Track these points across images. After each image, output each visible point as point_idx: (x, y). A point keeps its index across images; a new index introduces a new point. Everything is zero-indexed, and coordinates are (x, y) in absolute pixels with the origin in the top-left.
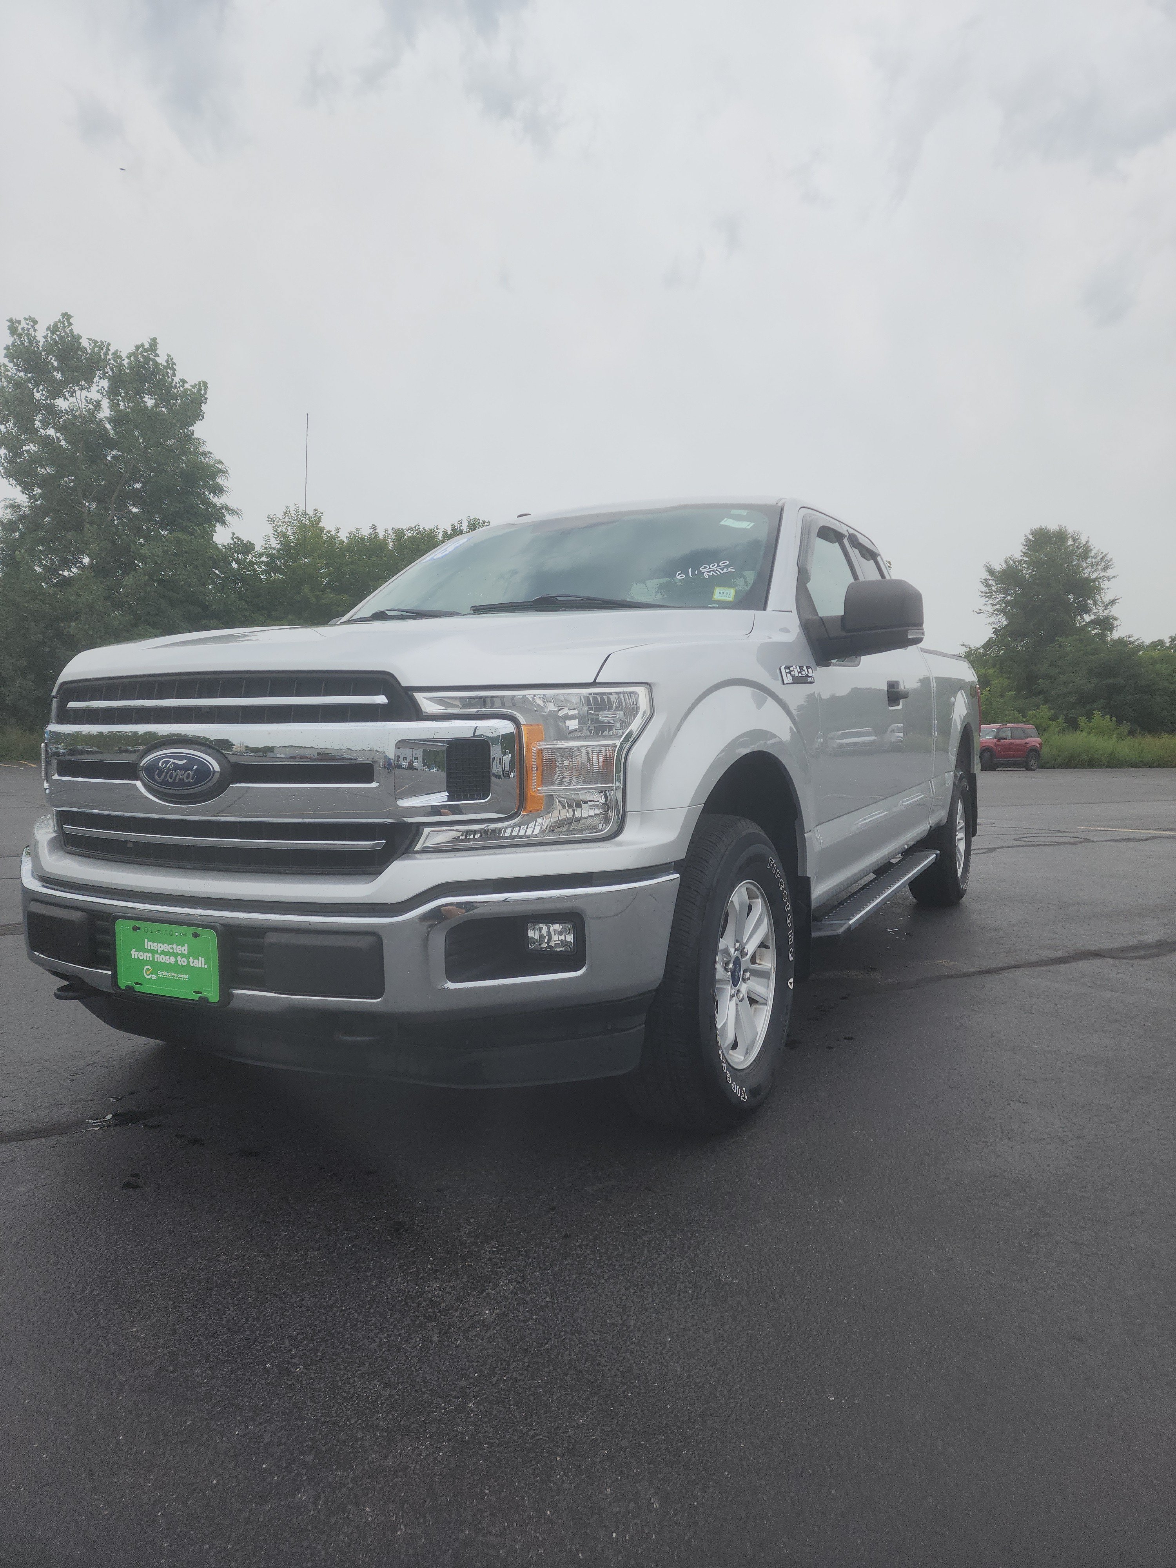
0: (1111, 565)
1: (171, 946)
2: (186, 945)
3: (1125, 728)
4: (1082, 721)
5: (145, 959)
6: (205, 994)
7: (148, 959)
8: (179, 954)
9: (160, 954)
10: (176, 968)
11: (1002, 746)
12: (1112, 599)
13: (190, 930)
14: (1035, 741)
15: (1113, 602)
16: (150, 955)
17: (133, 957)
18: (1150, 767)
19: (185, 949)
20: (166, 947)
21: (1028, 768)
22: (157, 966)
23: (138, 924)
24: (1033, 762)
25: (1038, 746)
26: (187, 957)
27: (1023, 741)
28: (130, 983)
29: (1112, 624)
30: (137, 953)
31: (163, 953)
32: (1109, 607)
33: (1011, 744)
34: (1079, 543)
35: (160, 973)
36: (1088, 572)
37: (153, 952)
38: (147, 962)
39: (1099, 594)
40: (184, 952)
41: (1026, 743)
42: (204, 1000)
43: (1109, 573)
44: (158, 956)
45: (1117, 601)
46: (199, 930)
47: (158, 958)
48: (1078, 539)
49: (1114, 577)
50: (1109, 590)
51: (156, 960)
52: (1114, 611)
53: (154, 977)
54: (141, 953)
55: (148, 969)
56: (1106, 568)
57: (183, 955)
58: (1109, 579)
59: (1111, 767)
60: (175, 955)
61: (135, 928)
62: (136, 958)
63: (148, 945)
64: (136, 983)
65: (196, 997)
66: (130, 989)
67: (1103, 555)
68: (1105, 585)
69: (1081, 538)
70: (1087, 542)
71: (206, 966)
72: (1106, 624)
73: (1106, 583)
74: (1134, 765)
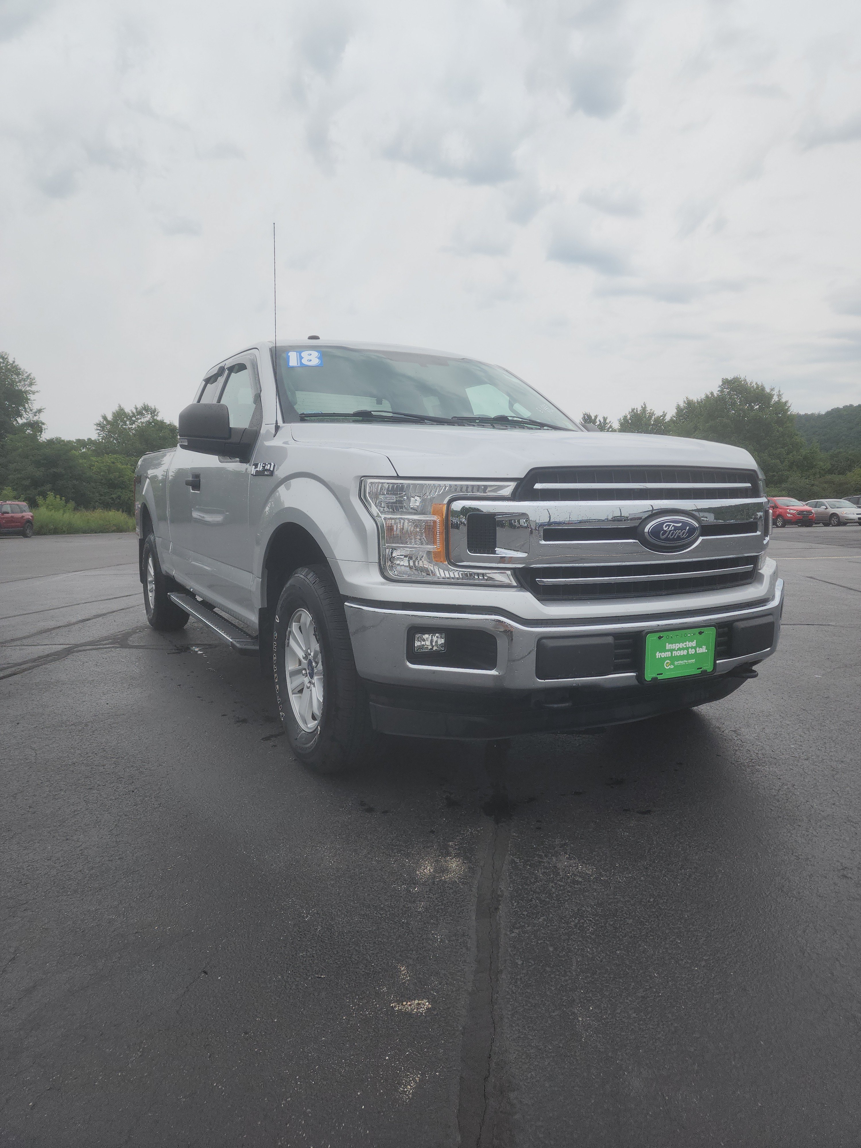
0: (34, 383)
1: (685, 644)
2: (695, 641)
3: (72, 504)
4: (40, 500)
5: (666, 656)
6: (704, 668)
7: (668, 656)
8: (689, 647)
9: (677, 651)
10: (688, 657)
11: (6, 518)
12: (39, 408)
13: (698, 630)
14: (28, 514)
15: (40, 411)
16: (670, 653)
17: (657, 657)
18: (96, 533)
19: (694, 644)
20: (681, 645)
21: (25, 536)
22: (673, 659)
23: (661, 634)
24: (28, 531)
25: (31, 518)
26: (695, 648)
27: (19, 515)
28: (654, 675)
29: (41, 427)
30: (660, 654)
31: (679, 649)
32: (37, 414)
33: (12, 517)
34: (8, 362)
35: (676, 663)
36: (20, 387)
37: (671, 651)
38: (666, 658)
39: (28, 403)
40: (693, 646)
41: (23, 517)
42: (704, 672)
43: (34, 388)
44: (675, 652)
45: (43, 410)
46: (702, 629)
47: (675, 653)
48: (6, 358)
49: (37, 392)
50: (36, 401)
51: (673, 655)
52: (42, 417)
53: (672, 667)
54: (663, 653)
55: (667, 663)
56: (31, 384)
57: (692, 648)
58: (34, 393)
59: (70, 533)
60: (687, 649)
61: (660, 638)
62: (659, 657)
63: (668, 646)
64: (658, 675)
65: (699, 671)
66: (654, 679)
67: (28, 374)
68: (31, 397)
69: (9, 358)
70: (14, 362)
71: (706, 651)
72: (37, 427)
73: (31, 395)
74: (85, 532)
